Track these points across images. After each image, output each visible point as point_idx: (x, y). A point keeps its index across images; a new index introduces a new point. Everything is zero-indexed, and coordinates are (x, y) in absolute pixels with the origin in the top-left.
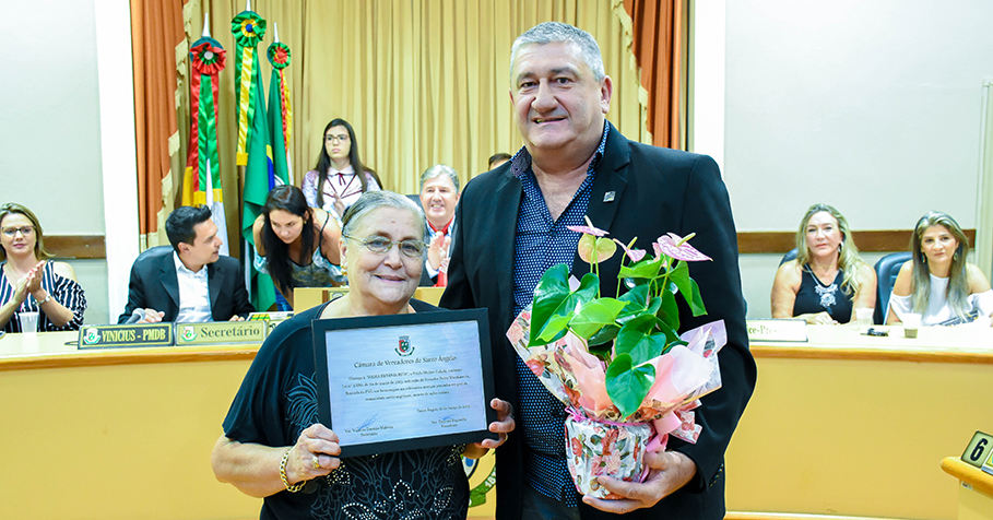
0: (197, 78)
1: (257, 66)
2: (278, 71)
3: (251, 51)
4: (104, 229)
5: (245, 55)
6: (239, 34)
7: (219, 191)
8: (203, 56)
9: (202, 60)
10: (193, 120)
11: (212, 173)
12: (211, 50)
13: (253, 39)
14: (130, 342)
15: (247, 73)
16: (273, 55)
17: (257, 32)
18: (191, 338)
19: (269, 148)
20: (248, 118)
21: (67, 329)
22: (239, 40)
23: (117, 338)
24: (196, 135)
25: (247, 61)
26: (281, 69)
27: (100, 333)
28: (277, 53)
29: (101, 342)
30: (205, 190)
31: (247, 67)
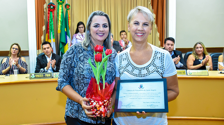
0: (49, 12)
1: (63, 9)
2: (67, 10)
3: (61, 6)
4: (28, 49)
5: (60, 7)
6: (58, 2)
7: (54, 39)
8: (50, 7)
9: (50, 8)
10: (48, 22)
11: (52, 35)
12: (53, 6)
13: (62, 3)
14: (42, 77)
15: (60, 11)
16: (66, 7)
17: (63, 1)
18: (57, 76)
19: (65, 29)
20: (61, 21)
21: (24, 73)
22: (58, 3)
23: (39, 76)
24: (49, 26)
25: (60, 8)
26: (68, 10)
27: (35, 75)
28: (67, 6)
29: (35, 77)
30: (51, 39)
31: (60, 9)
